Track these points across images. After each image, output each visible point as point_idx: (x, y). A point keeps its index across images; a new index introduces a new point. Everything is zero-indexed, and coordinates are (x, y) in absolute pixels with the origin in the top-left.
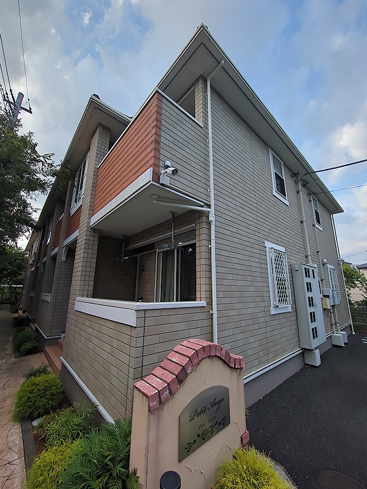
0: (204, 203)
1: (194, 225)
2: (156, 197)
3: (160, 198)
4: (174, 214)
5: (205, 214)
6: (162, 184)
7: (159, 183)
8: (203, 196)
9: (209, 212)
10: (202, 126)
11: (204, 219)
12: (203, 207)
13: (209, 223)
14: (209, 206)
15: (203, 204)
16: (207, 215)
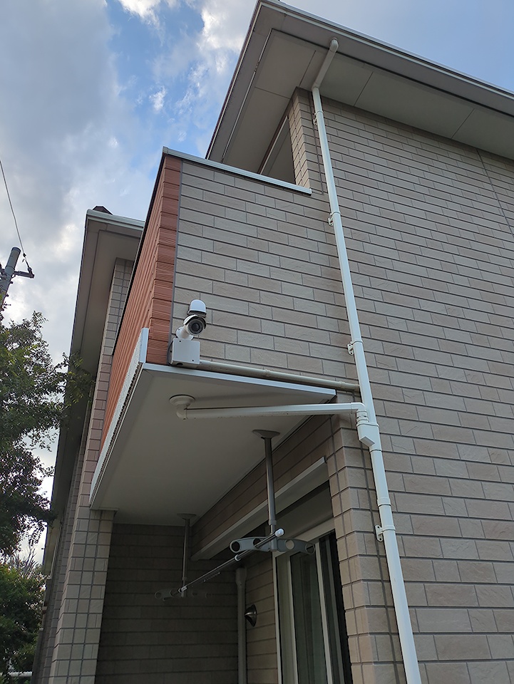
0: (337, 388)
1: (322, 461)
2: (182, 401)
3: (195, 402)
4: (267, 436)
5: (345, 421)
6: (179, 365)
7: (169, 365)
8: (330, 368)
9: (354, 412)
10: (309, 191)
11: (343, 438)
12: (333, 400)
13: (363, 450)
14: (355, 394)
15: (333, 392)
16: (350, 422)
